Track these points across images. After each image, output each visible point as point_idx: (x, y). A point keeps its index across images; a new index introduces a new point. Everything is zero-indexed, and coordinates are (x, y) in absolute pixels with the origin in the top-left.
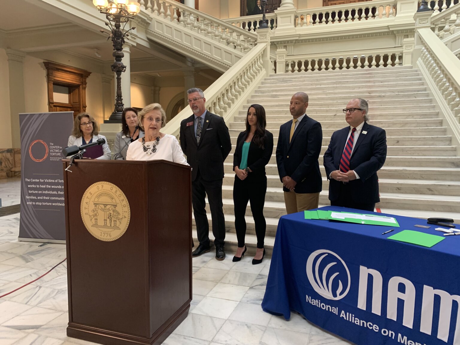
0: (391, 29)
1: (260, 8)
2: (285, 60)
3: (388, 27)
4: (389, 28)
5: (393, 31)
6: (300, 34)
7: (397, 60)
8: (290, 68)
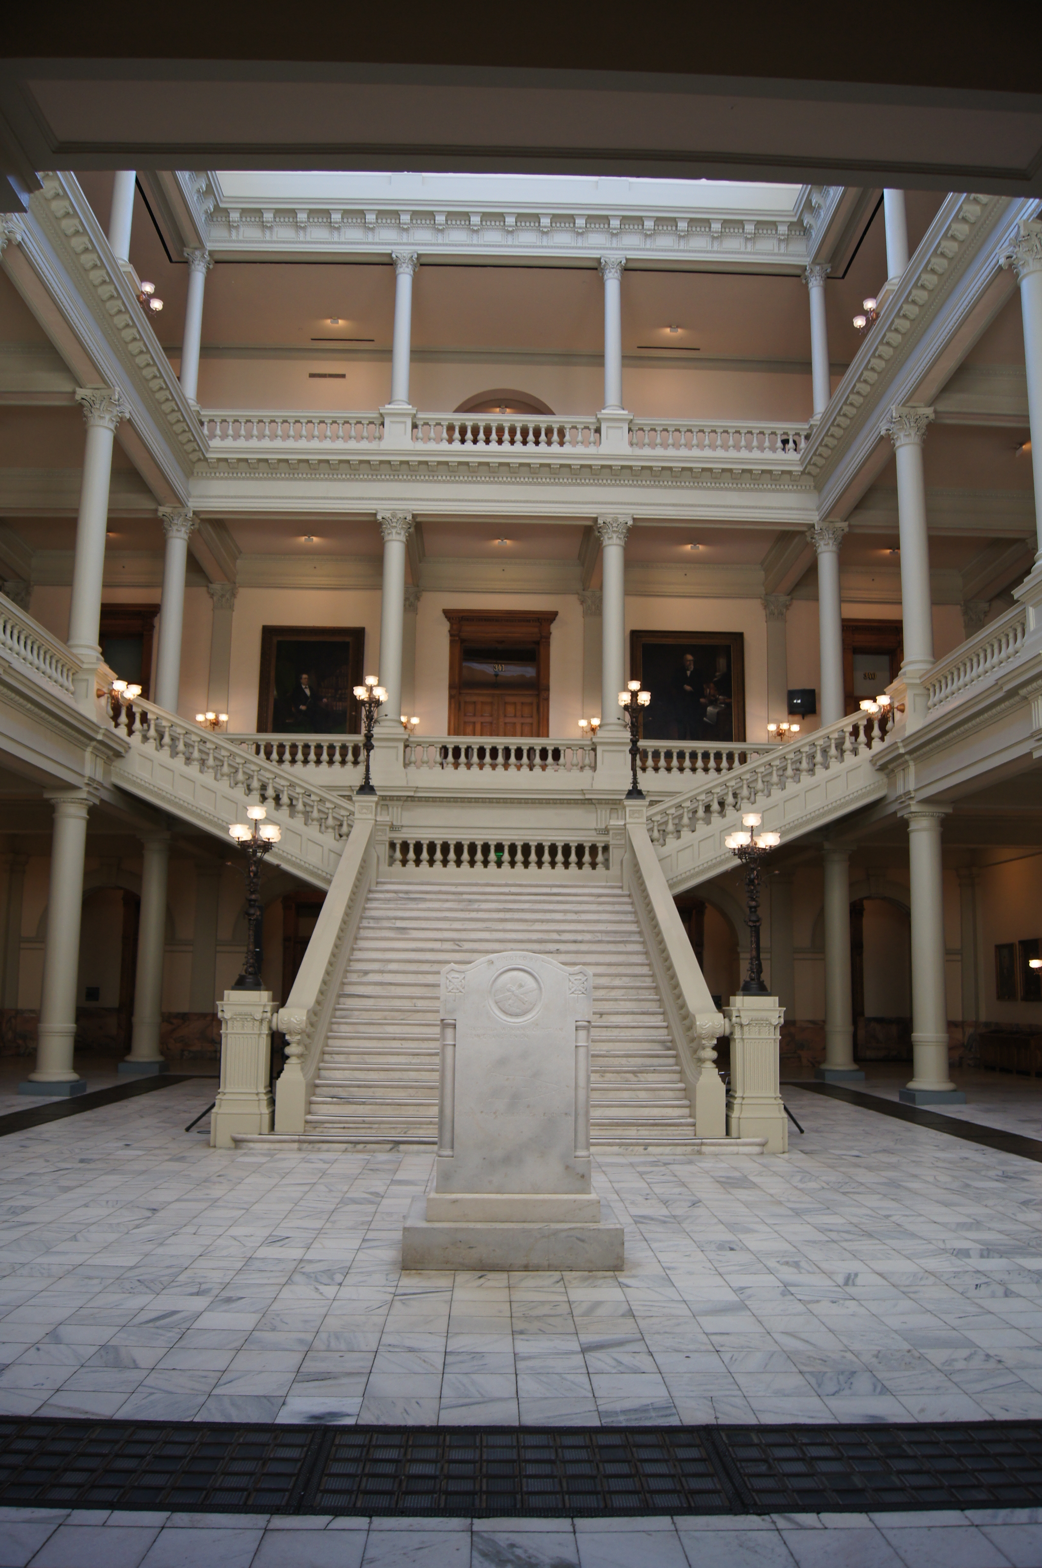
0: (588, 797)
1: (308, 692)
2: (390, 838)
3: (582, 791)
4: (584, 794)
5: (591, 799)
6: (417, 788)
7: (600, 858)
8: (398, 855)
